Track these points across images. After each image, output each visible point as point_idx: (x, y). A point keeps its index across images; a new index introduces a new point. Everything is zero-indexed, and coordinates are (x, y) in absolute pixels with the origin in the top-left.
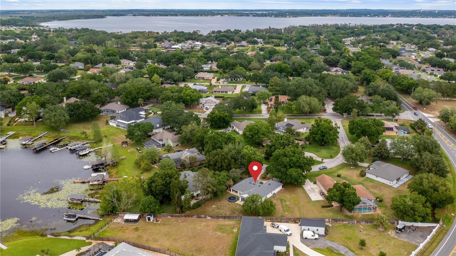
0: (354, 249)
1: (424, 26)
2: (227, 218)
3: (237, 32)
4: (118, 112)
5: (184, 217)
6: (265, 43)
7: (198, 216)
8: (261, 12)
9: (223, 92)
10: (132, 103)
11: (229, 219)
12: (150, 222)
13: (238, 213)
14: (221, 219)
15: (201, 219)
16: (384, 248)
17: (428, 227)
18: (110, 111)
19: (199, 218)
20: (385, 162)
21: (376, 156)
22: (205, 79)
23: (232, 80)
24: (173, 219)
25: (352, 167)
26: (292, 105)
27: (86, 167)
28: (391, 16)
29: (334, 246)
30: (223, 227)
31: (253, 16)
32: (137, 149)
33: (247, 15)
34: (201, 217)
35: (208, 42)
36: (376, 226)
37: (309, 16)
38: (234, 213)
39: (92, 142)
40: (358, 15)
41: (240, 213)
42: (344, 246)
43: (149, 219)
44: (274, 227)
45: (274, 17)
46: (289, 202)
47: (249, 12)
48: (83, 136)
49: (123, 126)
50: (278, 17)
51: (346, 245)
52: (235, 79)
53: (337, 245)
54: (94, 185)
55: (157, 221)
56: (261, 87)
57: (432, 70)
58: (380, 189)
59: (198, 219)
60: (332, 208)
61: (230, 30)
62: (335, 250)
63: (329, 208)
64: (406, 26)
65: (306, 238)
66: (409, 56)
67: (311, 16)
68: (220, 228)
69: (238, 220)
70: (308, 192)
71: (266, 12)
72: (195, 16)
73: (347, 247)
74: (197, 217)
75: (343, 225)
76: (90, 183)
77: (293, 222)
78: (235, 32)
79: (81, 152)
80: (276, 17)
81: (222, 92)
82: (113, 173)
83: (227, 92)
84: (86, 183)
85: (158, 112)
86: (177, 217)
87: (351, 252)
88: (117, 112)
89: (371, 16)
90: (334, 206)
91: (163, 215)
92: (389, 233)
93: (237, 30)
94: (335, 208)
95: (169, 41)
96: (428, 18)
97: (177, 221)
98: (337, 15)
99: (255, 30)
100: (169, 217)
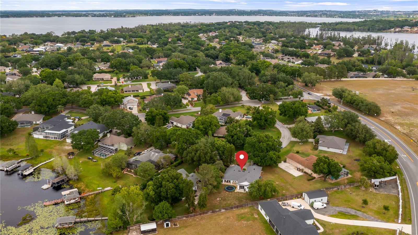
0: (358, 209)
1: (250, 22)
2: (240, 207)
3: (92, 32)
4: (36, 122)
5: (199, 215)
6: (128, 42)
7: (213, 211)
8: (99, 13)
9: (134, 91)
10: (49, 111)
11: (242, 207)
12: (169, 228)
13: (245, 200)
14: (234, 209)
15: (216, 214)
16: (378, 203)
17: (391, 180)
18: (25, 123)
19: (214, 212)
20: (326, 135)
21: (316, 131)
22: (104, 80)
23: (132, 79)
24: (190, 220)
25: (300, 144)
26: (217, 97)
27: (45, 187)
28: (215, 15)
29: (342, 210)
30: (243, 216)
31: (92, 16)
32: (89, 159)
33: (86, 15)
34: (216, 212)
35: (70, 43)
36: (358, 187)
37: (146, 16)
38: (242, 201)
39: (27, 158)
40: (188, 14)
41: (246, 200)
42: (349, 208)
43: (167, 225)
44: (285, 205)
45: (114, 17)
46: (278, 182)
47: (86, 13)
48: (11, 154)
49: (53, 136)
50: (117, 17)
51: (350, 207)
52: (134, 78)
53: (343, 208)
54: (72, 204)
55: (175, 225)
56: (169, 83)
57: (288, 59)
58: (336, 158)
59: (214, 215)
60: (316, 179)
61: (84, 31)
62: (346, 213)
63: (313, 180)
64: (237, 23)
65: (318, 209)
66: (261, 48)
67: (147, 16)
68: (241, 217)
69: (250, 207)
70: (286, 170)
71: (103, 13)
72: (29, 17)
73: (352, 208)
74: (212, 213)
75: (334, 191)
76: (66, 203)
77: (297, 198)
78: (91, 32)
79: (25, 171)
80: (116, 17)
81: (132, 91)
82: (82, 187)
83: (138, 91)
84: (59, 203)
85: (83, 118)
86: (192, 216)
87: (359, 211)
88: (34, 123)
89: (199, 15)
90: (316, 178)
91: (178, 217)
92: (371, 190)
93: (92, 30)
94: (318, 179)
95: (25, 44)
96: (244, 16)
97: (195, 220)
98: (171, 15)
99: (109, 30)
100: (184, 218)
